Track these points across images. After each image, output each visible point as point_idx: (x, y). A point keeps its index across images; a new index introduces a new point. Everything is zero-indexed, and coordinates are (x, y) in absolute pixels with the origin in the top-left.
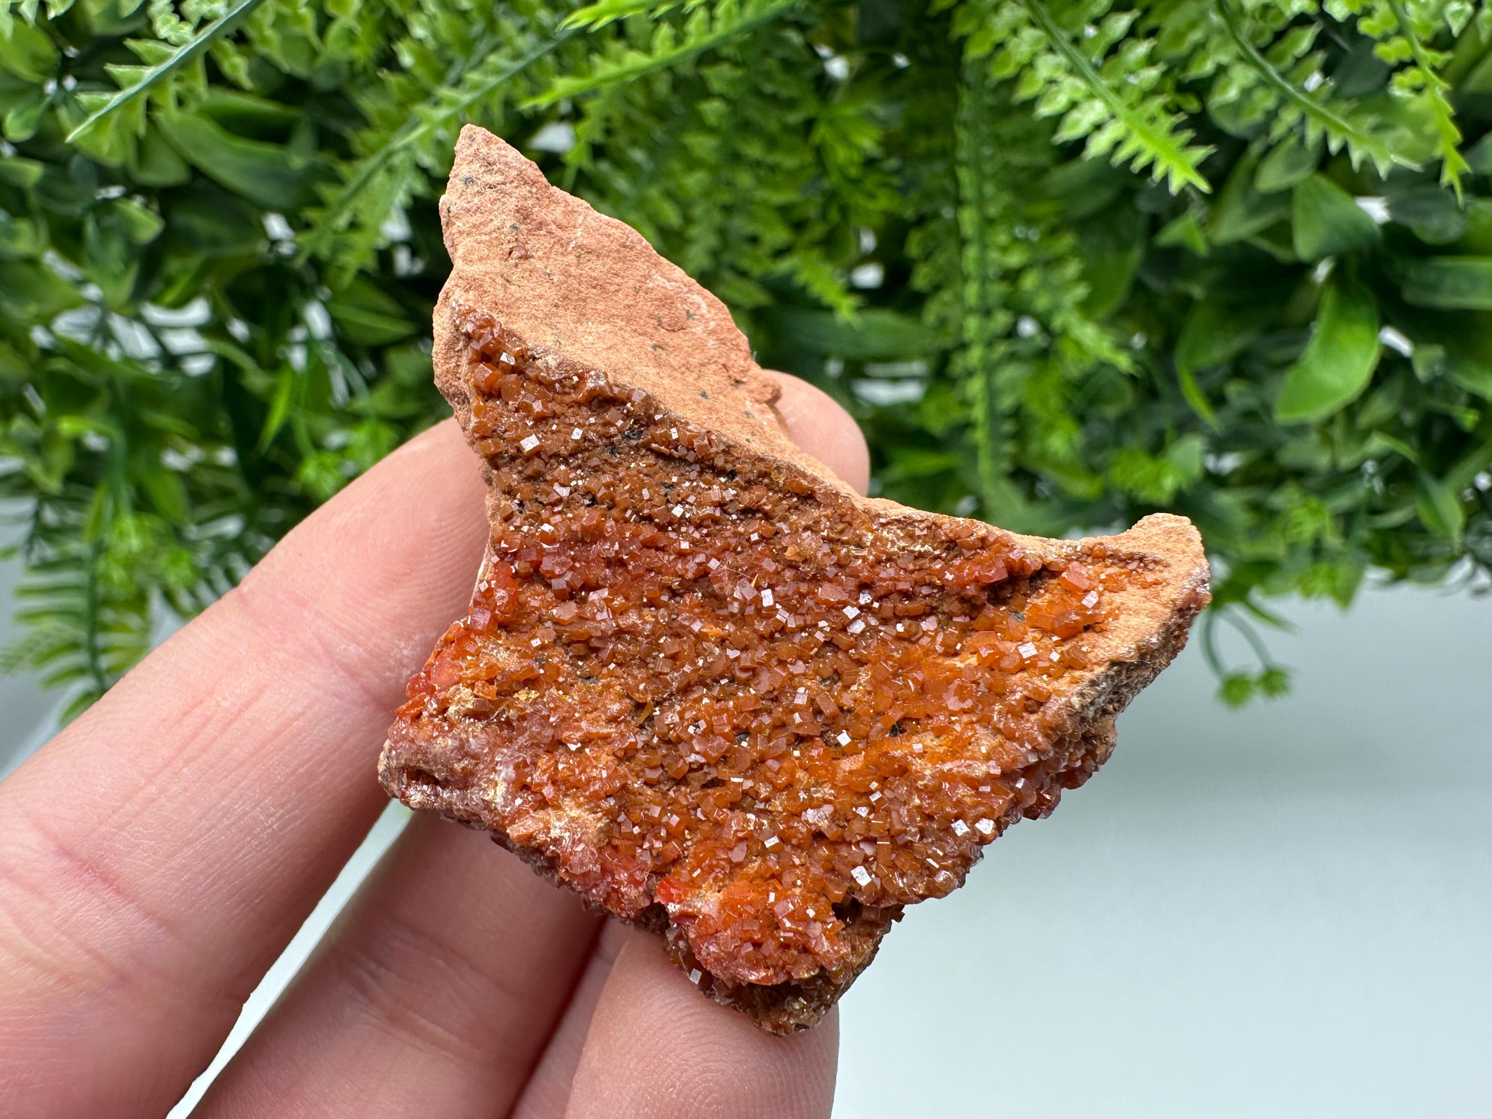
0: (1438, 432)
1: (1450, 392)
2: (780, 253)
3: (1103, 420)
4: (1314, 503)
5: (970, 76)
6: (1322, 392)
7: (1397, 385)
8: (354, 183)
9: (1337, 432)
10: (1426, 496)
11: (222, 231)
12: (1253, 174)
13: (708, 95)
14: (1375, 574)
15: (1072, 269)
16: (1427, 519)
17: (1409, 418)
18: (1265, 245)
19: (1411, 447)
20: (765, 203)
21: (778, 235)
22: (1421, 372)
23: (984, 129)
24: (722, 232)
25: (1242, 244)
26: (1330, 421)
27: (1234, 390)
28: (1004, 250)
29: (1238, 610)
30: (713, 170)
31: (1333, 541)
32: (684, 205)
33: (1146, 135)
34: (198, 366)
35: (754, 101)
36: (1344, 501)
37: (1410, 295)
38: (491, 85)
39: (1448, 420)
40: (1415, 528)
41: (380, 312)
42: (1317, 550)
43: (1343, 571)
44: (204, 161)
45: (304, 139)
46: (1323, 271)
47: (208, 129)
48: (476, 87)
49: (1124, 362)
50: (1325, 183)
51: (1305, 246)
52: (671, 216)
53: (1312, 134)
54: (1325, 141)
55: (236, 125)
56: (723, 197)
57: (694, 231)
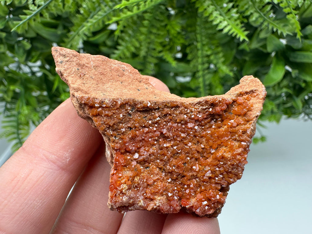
0: (297, 87)
1: (299, 79)
2: (160, 52)
3: (228, 85)
4: (271, 102)
5: (199, 15)
6: (273, 80)
7: (288, 78)
8: (71, 38)
9: (276, 88)
10: (294, 101)
11: (44, 47)
12: (259, 34)
13: (144, 19)
14: (284, 117)
15: (221, 55)
16: (294, 105)
17: (291, 85)
18: (261, 49)
19: (291, 91)
20: (157, 42)
21: (159, 48)
22: (293, 75)
23: (203, 26)
24: (148, 48)
25: (256, 49)
26: (275, 86)
28: (207, 51)
30: (146, 35)
31: (275, 110)
32: (140, 43)
34: (39, 74)
36: (277, 102)
37: (291, 59)
38: (99, 18)
39: (299, 85)
40: (292, 107)
42: (272, 112)
43: (278, 116)
44: (40, 32)
45: (60, 28)
46: (273, 54)
47: (40, 26)
49: (231, 74)
50: (273, 36)
51: (269, 49)
52: (137, 44)
53: (270, 27)
54: (273, 29)
55: (46, 25)
56: (148, 41)
57: (142, 48)
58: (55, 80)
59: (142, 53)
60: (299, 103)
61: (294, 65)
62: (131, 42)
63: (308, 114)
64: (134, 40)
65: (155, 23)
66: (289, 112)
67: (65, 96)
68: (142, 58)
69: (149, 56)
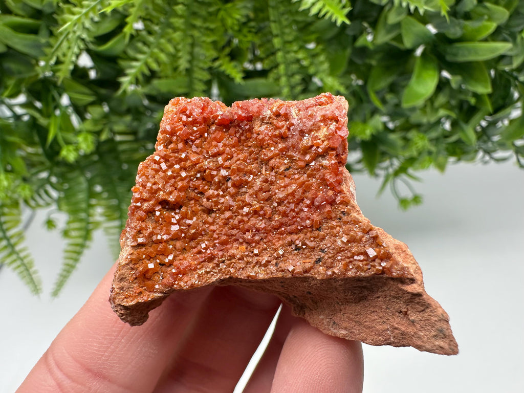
0: (465, 107)
1: (465, 92)
2: (215, 59)
4: (421, 135)
6: (417, 96)
7: (447, 91)
8: (56, 46)
9: (428, 109)
10: (463, 130)
11: (22, 68)
12: (386, 18)
13: (177, 4)
14: (452, 159)
15: (322, 58)
16: (464, 139)
17: (454, 102)
18: (395, 43)
19: (456, 113)
20: (204, 42)
21: (213, 54)
22: (454, 85)
23: (282, 9)
24: (191, 54)
25: (387, 44)
26: (425, 106)
27: (389, 97)
28: (296, 52)
29: (404, 176)
30: (184, 31)
31: (433, 149)
32: (175, 45)
33: (330, 5)
34: (26, 118)
35: (195, 4)
36: (434, 134)
37: (449, 58)
39: (467, 102)
40: (459, 142)
41: (84, 94)
42: (430, 153)
43: (441, 159)
44: (10, 43)
45: (44, 32)
46: (419, 52)
47: (8, 31)
48: (88, 6)
49: (342, 89)
50: (411, 19)
51: (408, 43)
52: (171, 49)
53: (404, 4)
54: (408, 6)
55: (19, 28)
56: (190, 41)
57: (180, 54)
58: (49, 125)
59: (183, 64)
60: (470, 133)
61: (455, 68)
62: (158, 45)
63: (488, 152)
64: (163, 41)
65: (196, 7)
66: (458, 151)
67: (69, 151)
68: (184, 72)
69: (195, 69)
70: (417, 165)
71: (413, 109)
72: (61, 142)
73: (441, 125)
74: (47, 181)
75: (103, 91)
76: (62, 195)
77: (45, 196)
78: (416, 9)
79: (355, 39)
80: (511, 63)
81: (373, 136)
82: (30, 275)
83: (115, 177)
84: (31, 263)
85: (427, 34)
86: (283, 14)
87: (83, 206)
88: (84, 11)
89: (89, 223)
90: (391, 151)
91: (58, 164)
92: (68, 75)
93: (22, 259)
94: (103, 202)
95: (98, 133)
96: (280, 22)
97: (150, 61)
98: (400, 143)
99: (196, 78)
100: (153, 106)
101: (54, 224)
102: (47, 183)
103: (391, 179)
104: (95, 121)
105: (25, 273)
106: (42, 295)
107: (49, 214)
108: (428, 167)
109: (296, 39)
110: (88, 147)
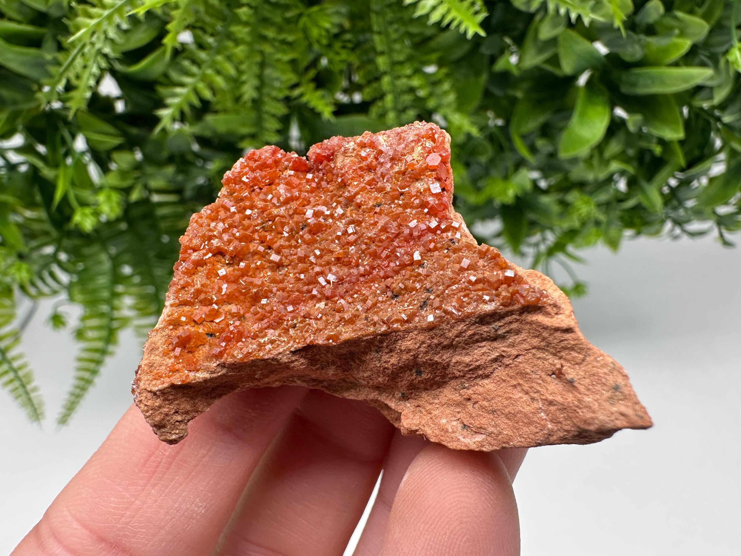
0: (647, 158)
1: (647, 137)
2: (294, 86)
3: (479, 164)
4: (586, 198)
6: (581, 141)
7: (621, 136)
8: (66, 64)
9: (595, 162)
10: (643, 192)
11: (18, 96)
12: (536, 32)
13: (241, 5)
14: (628, 232)
15: (446, 86)
16: (645, 203)
17: (631, 152)
18: (549, 68)
19: (634, 167)
20: (278, 60)
21: (292, 78)
22: (632, 128)
23: (390, 15)
24: (260, 77)
25: (537, 68)
26: (591, 157)
27: (540, 143)
28: (409, 77)
29: (561, 256)
30: (249, 44)
31: (602, 217)
32: (237, 65)
33: (458, 10)
34: (23, 169)
35: (267, 7)
36: (603, 197)
37: (624, 89)
38: (118, 5)
39: (650, 151)
40: (638, 208)
41: (107, 134)
42: (597, 223)
43: (613, 232)
44: (0, 60)
45: (49, 44)
46: (582, 80)
48: (111, 6)
49: (474, 131)
50: (573, 34)
51: (567, 67)
52: (231, 70)
53: (562, 11)
54: (568, 14)
55: (13, 39)
56: (258, 59)
57: (244, 78)
58: (57, 177)
59: (248, 92)
60: (653, 196)
61: (633, 103)
62: (213, 65)
63: (678, 223)
64: (219, 58)
65: (267, 11)
66: (637, 221)
67: (84, 215)
68: (249, 104)
69: (266, 99)
70: (579, 240)
71: (574, 161)
72: (74, 202)
73: (613, 183)
74: (54, 258)
75: (134, 131)
76: (75, 278)
77: (49, 280)
78: (579, 18)
79: (493, 60)
80: (711, 98)
81: (518, 198)
82: (27, 393)
83: (151, 254)
84: (29, 376)
85: (594, 54)
86: (391, 23)
87: (105, 294)
88: (106, 13)
89: (112, 319)
90: (543, 221)
91: (69, 234)
92: (83, 106)
93: (15, 371)
94: (134, 290)
95: (127, 191)
96: (387, 34)
97: (201, 86)
98: (556, 209)
99: (267, 113)
100: (207, 152)
101: (63, 319)
102: (53, 262)
103: (543, 260)
104: (123, 174)
105: (21, 391)
106: (44, 422)
107: (56, 306)
108: (595, 243)
109: (410, 59)
110: (112, 209)
